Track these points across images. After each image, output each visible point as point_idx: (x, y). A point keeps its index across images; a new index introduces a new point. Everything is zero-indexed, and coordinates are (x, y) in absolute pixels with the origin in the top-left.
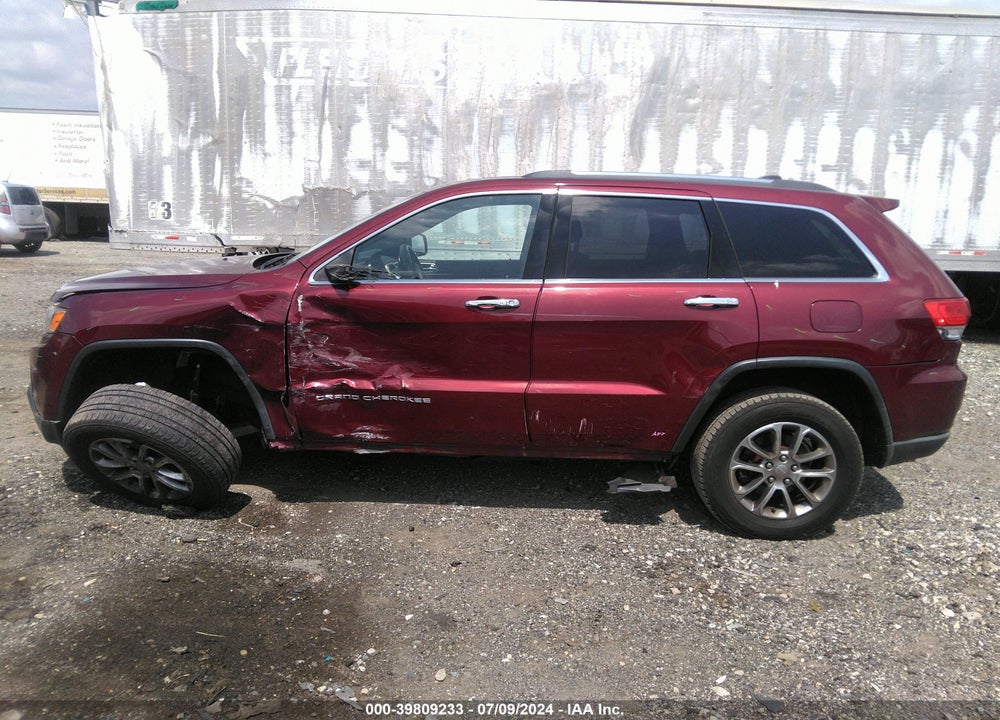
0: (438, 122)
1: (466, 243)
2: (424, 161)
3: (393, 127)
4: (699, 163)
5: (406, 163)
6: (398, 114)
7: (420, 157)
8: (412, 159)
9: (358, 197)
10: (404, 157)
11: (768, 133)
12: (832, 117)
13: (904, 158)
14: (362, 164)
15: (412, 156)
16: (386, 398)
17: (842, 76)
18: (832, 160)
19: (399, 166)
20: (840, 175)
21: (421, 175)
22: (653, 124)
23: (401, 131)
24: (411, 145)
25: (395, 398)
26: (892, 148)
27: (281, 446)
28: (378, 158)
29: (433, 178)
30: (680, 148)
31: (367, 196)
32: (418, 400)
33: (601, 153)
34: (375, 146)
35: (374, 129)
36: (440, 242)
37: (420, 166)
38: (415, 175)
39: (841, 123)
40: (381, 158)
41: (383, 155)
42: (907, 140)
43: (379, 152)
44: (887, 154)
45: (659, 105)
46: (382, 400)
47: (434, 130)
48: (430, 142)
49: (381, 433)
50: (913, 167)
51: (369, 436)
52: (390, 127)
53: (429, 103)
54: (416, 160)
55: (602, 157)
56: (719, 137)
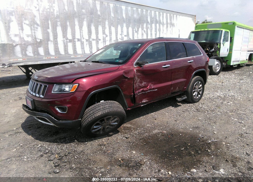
0: (39, 22)
1: (51, 58)
2: (36, 34)
3: (25, 24)
4: (103, 35)
5: (30, 35)
6: (25, 19)
7: (35, 33)
8: (32, 33)
9: (16, 46)
10: (29, 33)
11: (115, 28)
12: (125, 25)
13: (136, 33)
14: (16, 35)
15: (32, 32)
16: (149, 91)
17: (125, 16)
18: (126, 34)
19: (28, 36)
20: (127, 37)
21: (36, 38)
22: (93, 25)
23: (27, 25)
24: (31, 29)
25: (151, 91)
26: (135, 32)
27: (130, 109)
28: (21, 33)
29: (39, 39)
30: (99, 31)
31: (19, 46)
32: (155, 90)
33: (82, 32)
34: (19, 29)
35: (18, 24)
36: (44, 58)
37: (35, 35)
38: (34, 38)
39: (126, 26)
40: (22, 33)
41: (22, 32)
42: (136, 30)
43: (21, 31)
44: (134, 33)
45: (93, 20)
46: (148, 92)
47: (38, 25)
48: (37, 28)
49: (147, 100)
50: (138, 35)
51: (145, 101)
52: (23, 23)
53: (35, 16)
54: (33, 34)
55: (82, 33)
56: (106, 28)
